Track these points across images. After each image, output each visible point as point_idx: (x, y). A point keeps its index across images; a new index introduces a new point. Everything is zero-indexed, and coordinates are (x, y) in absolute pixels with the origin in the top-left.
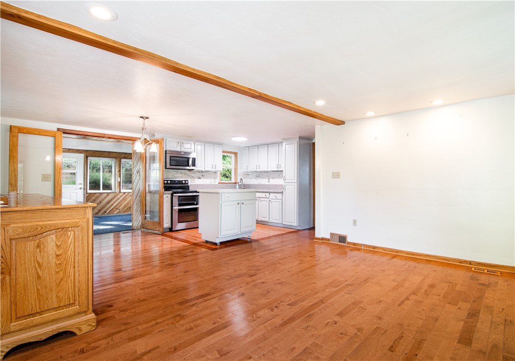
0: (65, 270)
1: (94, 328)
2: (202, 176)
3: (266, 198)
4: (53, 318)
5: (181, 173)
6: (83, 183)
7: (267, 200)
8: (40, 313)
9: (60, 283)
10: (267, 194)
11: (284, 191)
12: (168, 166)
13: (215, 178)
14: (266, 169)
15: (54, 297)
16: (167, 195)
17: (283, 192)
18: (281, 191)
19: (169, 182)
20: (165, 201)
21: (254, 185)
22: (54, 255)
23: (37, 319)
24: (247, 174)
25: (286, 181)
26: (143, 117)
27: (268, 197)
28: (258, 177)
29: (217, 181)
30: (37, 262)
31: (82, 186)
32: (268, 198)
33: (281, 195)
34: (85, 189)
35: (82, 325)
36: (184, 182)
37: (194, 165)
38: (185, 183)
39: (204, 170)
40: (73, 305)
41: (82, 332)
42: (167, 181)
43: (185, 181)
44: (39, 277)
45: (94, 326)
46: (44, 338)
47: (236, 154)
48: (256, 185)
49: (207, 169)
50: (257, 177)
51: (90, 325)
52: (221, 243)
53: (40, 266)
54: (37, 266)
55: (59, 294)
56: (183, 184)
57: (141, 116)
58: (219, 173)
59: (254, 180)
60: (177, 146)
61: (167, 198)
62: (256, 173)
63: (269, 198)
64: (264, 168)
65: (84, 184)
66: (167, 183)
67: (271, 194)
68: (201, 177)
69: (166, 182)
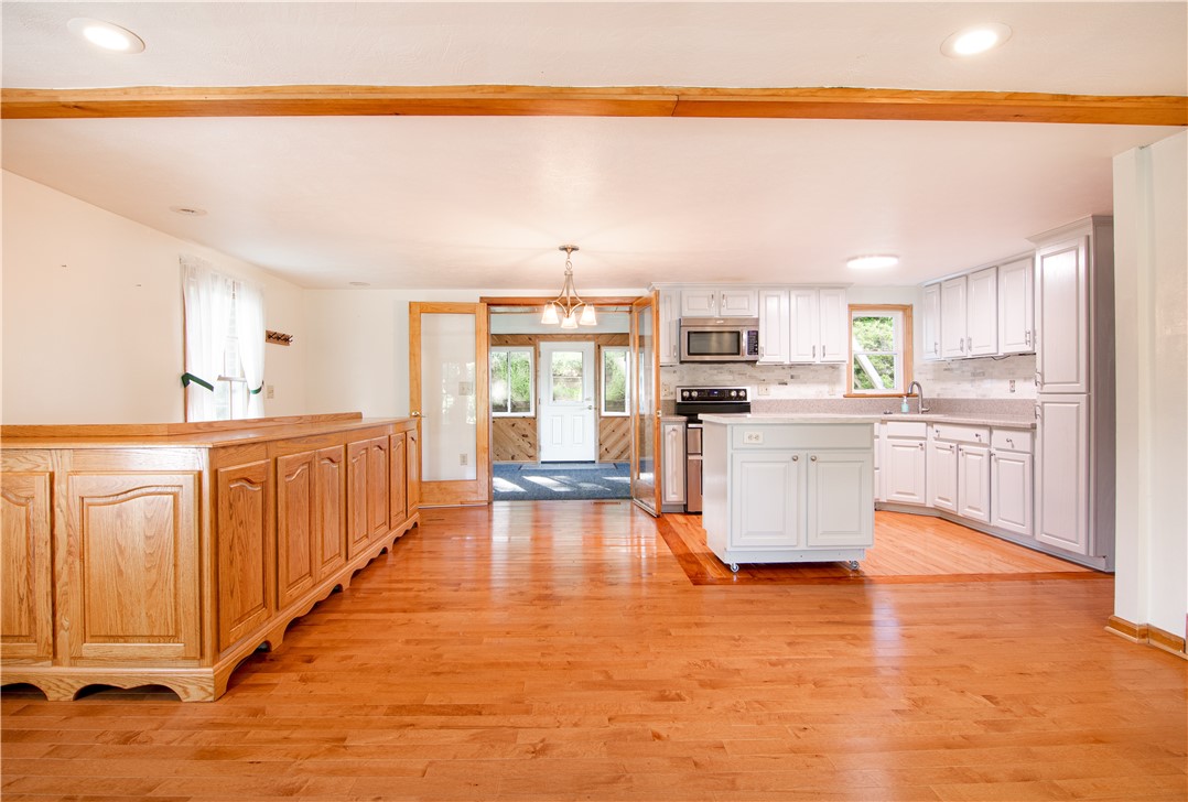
0: (160, 567)
1: (211, 699)
2: (792, 377)
3: (980, 444)
4: (140, 653)
5: (731, 372)
6: (593, 398)
7: (984, 450)
8: (125, 638)
9: (152, 590)
10: (984, 433)
11: (1038, 422)
12: (685, 357)
13: (834, 381)
14: (991, 350)
15: (143, 614)
16: (675, 427)
17: (1034, 427)
18: (1028, 423)
19: (695, 394)
20: (668, 438)
21: (967, 400)
22: (142, 534)
23: (118, 648)
24: (946, 369)
25: (1047, 388)
26: (565, 249)
27: (985, 440)
28: (978, 375)
29: (840, 391)
30: (118, 543)
31: (592, 403)
32: (984, 445)
33: (1027, 436)
34: (598, 409)
35: (189, 683)
36: (733, 394)
37: (754, 349)
38: (738, 397)
39: (787, 362)
40: (176, 640)
41: (189, 697)
42: (690, 391)
43: (738, 391)
44: (120, 572)
45: (211, 694)
46: (128, 686)
47: (906, 310)
48: (974, 401)
49: (796, 359)
50: (974, 375)
51: (202, 689)
52: (744, 567)
53: (122, 552)
54: (117, 552)
55: (151, 612)
56: (731, 398)
57: (562, 244)
58: (844, 368)
59: (966, 386)
60: (710, 305)
61: (674, 434)
62: (971, 365)
63: (989, 445)
64: (984, 346)
65: (595, 400)
66: (691, 398)
67: (995, 432)
68: (788, 380)
69: (686, 394)
